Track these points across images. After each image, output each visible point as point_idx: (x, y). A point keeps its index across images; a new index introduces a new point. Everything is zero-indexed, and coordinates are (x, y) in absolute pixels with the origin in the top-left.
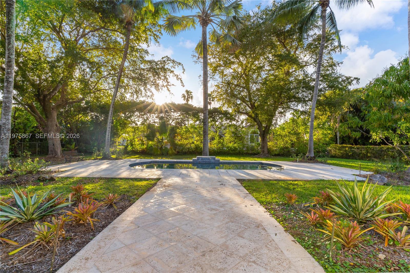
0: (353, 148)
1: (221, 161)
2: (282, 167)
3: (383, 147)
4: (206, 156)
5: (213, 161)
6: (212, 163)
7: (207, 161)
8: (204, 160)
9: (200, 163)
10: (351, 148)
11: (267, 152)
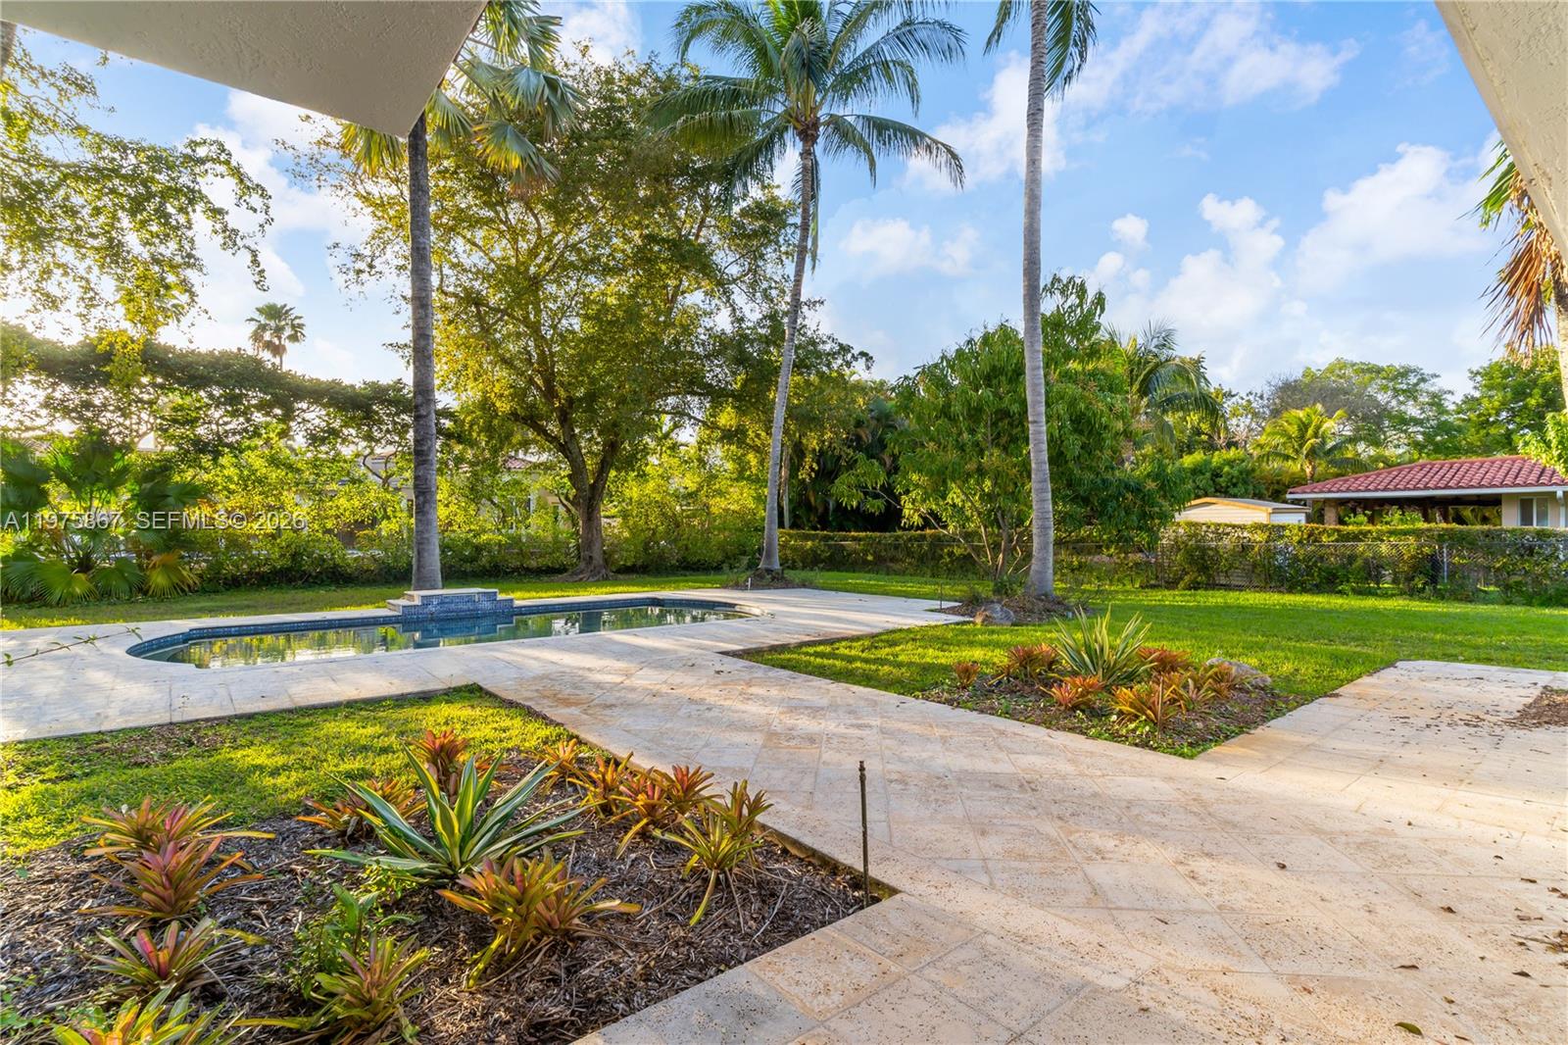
0: (832, 538)
1: (517, 603)
2: (737, 608)
3: (899, 537)
4: (433, 588)
5: (487, 605)
6: (485, 616)
7: (465, 607)
8: (453, 606)
9: (432, 620)
10: (826, 538)
11: (601, 562)
